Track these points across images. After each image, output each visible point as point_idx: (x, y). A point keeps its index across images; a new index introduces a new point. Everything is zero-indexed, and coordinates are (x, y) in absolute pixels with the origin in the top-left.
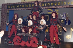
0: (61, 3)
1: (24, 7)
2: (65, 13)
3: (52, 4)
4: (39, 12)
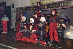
0: (61, 5)
1: (32, 10)
2: (65, 14)
3: (54, 6)
4: (40, 11)
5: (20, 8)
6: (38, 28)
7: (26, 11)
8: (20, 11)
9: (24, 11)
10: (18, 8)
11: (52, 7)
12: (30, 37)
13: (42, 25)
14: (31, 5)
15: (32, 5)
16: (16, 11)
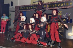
5: (20, 7)
6: (39, 29)
7: (26, 9)
8: (20, 10)
11: (54, 7)
12: (30, 38)
13: (42, 25)
16: (15, 9)
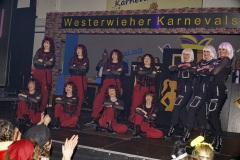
0: (223, 20)
3: (197, 21)
9: (80, 27)
10: (56, 14)
11: (193, 26)
14: (110, 10)
15: (116, 9)
